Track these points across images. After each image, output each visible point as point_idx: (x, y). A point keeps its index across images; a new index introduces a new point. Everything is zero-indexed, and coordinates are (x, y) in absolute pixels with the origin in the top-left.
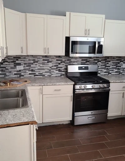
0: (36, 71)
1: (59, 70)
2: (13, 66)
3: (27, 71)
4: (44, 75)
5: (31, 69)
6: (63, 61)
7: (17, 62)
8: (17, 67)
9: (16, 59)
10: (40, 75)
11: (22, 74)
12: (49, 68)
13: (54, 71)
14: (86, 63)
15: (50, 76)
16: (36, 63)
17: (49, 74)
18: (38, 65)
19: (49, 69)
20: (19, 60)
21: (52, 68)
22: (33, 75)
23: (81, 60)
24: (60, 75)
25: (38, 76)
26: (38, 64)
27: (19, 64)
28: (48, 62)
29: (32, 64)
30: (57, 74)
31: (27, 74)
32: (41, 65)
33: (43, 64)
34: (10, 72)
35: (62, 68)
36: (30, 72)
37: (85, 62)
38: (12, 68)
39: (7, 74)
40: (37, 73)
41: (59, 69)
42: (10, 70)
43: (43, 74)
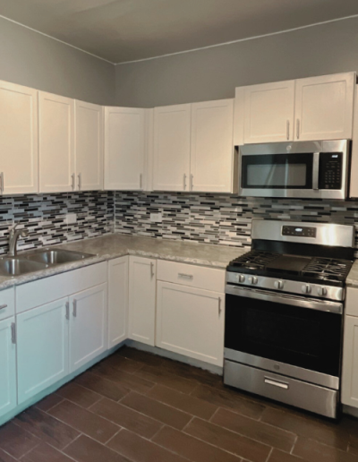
0: (185, 227)
1: (240, 232)
2: (145, 213)
3: (169, 227)
4: (201, 240)
5: (177, 222)
6: (249, 207)
7: (152, 205)
8: (152, 215)
9: (150, 199)
10: (193, 237)
11: (161, 231)
12: (213, 223)
13: (224, 233)
14: (318, 219)
15: (215, 243)
16: (186, 210)
17: (213, 238)
18: (190, 214)
19: (215, 225)
20: (156, 201)
21: (222, 223)
22: (179, 236)
23: (301, 207)
24: (240, 244)
25: (188, 238)
26: (192, 212)
27: (156, 210)
28: (212, 209)
29: (179, 211)
30: (233, 239)
31: (168, 232)
32: (197, 216)
33: (202, 212)
34: (140, 225)
35: (246, 225)
36: (175, 229)
37: (315, 213)
38: (143, 217)
39: (136, 228)
40: (188, 234)
41: (238, 229)
42: (140, 221)
43: (201, 235)
